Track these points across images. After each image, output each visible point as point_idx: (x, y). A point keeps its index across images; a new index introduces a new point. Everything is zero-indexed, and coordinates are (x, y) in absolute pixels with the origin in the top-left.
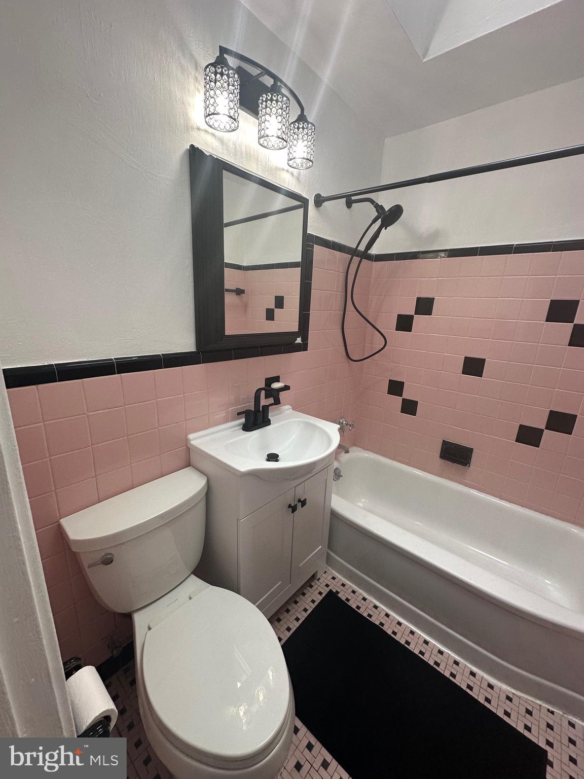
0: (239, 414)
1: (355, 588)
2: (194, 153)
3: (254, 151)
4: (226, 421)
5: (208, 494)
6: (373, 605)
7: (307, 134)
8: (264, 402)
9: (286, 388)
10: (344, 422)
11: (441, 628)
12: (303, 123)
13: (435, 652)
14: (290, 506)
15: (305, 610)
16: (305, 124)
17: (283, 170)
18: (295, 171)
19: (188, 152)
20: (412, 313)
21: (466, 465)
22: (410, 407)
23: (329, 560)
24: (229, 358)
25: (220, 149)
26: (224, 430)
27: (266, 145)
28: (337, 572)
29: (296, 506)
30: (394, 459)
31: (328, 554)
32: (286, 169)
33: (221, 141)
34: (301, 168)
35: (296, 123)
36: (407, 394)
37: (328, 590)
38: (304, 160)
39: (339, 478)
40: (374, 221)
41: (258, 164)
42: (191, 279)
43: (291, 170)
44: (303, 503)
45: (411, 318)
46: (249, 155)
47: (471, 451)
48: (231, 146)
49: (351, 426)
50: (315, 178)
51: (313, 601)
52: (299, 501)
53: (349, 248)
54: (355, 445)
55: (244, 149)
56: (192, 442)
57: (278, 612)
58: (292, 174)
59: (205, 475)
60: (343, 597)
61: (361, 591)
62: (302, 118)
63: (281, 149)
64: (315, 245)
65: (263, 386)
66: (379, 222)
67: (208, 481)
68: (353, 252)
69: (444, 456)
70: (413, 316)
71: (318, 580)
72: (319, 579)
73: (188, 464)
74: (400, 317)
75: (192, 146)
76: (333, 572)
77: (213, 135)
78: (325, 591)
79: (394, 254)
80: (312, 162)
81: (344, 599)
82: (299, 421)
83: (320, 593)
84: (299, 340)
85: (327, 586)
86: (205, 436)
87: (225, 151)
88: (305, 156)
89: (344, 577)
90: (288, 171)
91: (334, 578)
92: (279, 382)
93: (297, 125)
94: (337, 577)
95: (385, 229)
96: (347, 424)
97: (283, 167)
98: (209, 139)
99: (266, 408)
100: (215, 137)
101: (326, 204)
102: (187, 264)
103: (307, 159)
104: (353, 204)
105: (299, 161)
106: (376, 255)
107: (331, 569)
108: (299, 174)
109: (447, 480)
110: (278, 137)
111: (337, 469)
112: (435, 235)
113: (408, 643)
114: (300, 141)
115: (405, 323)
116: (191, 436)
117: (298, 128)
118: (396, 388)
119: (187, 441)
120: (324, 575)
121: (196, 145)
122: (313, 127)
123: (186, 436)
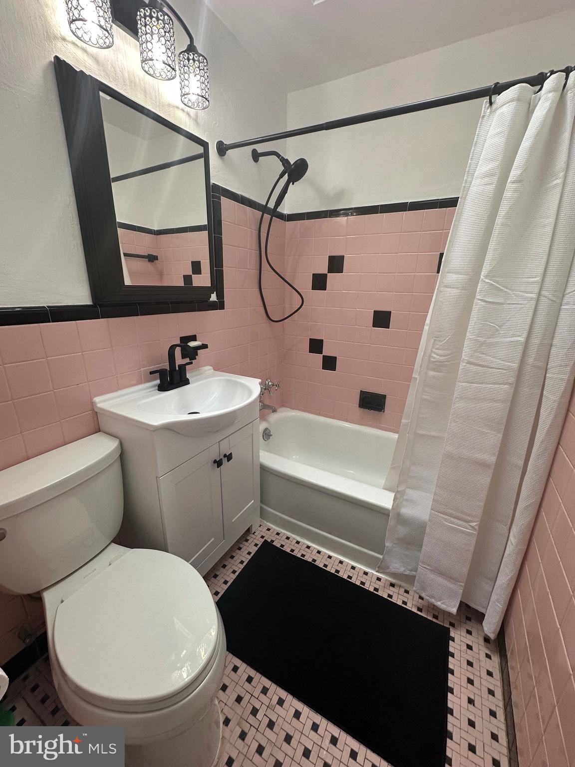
0: (151, 373)
1: (289, 534)
2: (61, 69)
3: (139, 80)
4: (139, 383)
5: (122, 456)
6: (306, 546)
7: (199, 67)
8: (179, 361)
9: (204, 346)
10: (270, 384)
11: (365, 553)
12: (194, 55)
13: (361, 574)
14: (215, 462)
15: (242, 562)
16: (196, 55)
17: (178, 108)
18: (192, 112)
19: (53, 66)
20: (325, 271)
21: (381, 411)
22: (330, 363)
23: (263, 514)
24: (135, 314)
25: (97, 70)
26: (136, 391)
27: (152, 72)
28: (272, 524)
29: (221, 460)
30: (319, 414)
31: (261, 508)
32: (180, 108)
33: (96, 59)
34: (197, 108)
35: (186, 54)
36: (327, 351)
37: (263, 540)
38: (200, 98)
39: (269, 438)
40: (282, 176)
41: (146, 96)
42: (76, 221)
43: (187, 109)
44: (229, 457)
45: (325, 276)
46: (133, 83)
47: (384, 397)
48: (109, 68)
49: (276, 386)
50: (216, 124)
51: (249, 553)
52: (225, 456)
53: (259, 204)
54: (283, 406)
55: (126, 75)
56: (99, 405)
57: (214, 568)
58: (188, 114)
59: (118, 438)
60: (277, 544)
61: (294, 536)
62: (191, 49)
63: (169, 79)
64: (222, 197)
65: (178, 342)
66: (286, 177)
67: (121, 444)
68: (264, 209)
69: (362, 405)
70: (327, 274)
71: (253, 534)
72: (255, 532)
73: (98, 430)
74: (315, 276)
75: (56, 58)
76: (268, 524)
77: (84, 50)
78: (260, 542)
79: (305, 213)
80: (208, 101)
81: (278, 546)
82: (220, 379)
83: (256, 545)
84: (213, 297)
85: (262, 537)
86: (114, 398)
87: (102, 74)
88: (199, 92)
89: (278, 526)
90: (183, 110)
91: (269, 530)
92: (196, 341)
93: (187, 55)
94: (272, 528)
95: (293, 184)
96: (273, 385)
97: (177, 105)
98: (79, 53)
99: (183, 368)
100: (87, 53)
101: (230, 152)
102: (69, 202)
103: (202, 97)
104: (260, 158)
105: (194, 98)
106: (288, 215)
107: (265, 522)
108: (197, 115)
109: (366, 427)
110: (164, 63)
111: (266, 429)
112: (341, 194)
113: (337, 571)
114: (192, 75)
115: (319, 282)
116: (97, 399)
117: (188, 59)
118: (316, 346)
119: (93, 404)
120: (259, 529)
121: (62, 57)
122: (205, 60)
123: (91, 399)
